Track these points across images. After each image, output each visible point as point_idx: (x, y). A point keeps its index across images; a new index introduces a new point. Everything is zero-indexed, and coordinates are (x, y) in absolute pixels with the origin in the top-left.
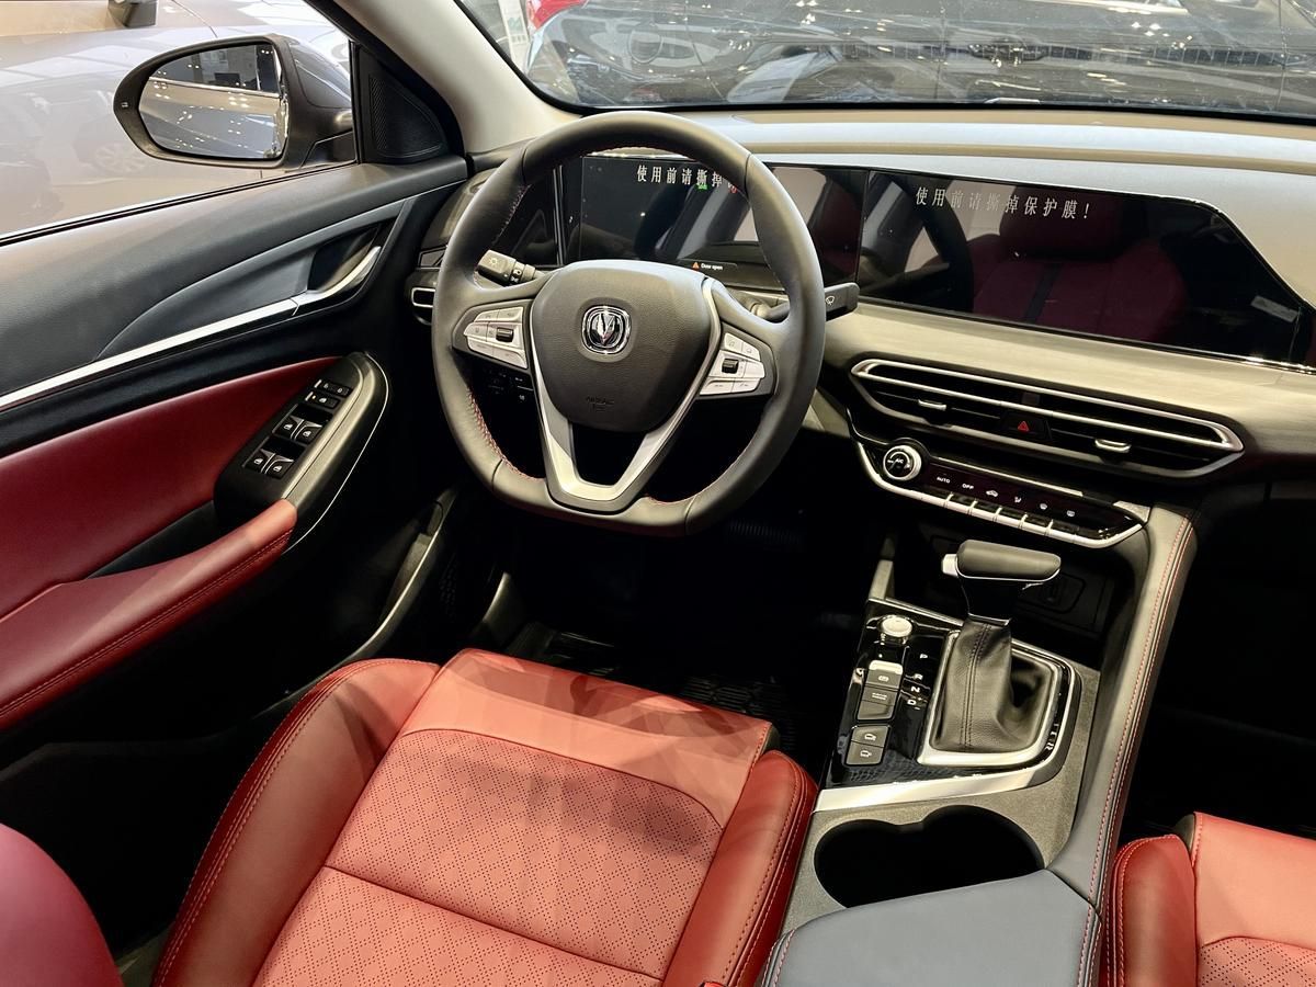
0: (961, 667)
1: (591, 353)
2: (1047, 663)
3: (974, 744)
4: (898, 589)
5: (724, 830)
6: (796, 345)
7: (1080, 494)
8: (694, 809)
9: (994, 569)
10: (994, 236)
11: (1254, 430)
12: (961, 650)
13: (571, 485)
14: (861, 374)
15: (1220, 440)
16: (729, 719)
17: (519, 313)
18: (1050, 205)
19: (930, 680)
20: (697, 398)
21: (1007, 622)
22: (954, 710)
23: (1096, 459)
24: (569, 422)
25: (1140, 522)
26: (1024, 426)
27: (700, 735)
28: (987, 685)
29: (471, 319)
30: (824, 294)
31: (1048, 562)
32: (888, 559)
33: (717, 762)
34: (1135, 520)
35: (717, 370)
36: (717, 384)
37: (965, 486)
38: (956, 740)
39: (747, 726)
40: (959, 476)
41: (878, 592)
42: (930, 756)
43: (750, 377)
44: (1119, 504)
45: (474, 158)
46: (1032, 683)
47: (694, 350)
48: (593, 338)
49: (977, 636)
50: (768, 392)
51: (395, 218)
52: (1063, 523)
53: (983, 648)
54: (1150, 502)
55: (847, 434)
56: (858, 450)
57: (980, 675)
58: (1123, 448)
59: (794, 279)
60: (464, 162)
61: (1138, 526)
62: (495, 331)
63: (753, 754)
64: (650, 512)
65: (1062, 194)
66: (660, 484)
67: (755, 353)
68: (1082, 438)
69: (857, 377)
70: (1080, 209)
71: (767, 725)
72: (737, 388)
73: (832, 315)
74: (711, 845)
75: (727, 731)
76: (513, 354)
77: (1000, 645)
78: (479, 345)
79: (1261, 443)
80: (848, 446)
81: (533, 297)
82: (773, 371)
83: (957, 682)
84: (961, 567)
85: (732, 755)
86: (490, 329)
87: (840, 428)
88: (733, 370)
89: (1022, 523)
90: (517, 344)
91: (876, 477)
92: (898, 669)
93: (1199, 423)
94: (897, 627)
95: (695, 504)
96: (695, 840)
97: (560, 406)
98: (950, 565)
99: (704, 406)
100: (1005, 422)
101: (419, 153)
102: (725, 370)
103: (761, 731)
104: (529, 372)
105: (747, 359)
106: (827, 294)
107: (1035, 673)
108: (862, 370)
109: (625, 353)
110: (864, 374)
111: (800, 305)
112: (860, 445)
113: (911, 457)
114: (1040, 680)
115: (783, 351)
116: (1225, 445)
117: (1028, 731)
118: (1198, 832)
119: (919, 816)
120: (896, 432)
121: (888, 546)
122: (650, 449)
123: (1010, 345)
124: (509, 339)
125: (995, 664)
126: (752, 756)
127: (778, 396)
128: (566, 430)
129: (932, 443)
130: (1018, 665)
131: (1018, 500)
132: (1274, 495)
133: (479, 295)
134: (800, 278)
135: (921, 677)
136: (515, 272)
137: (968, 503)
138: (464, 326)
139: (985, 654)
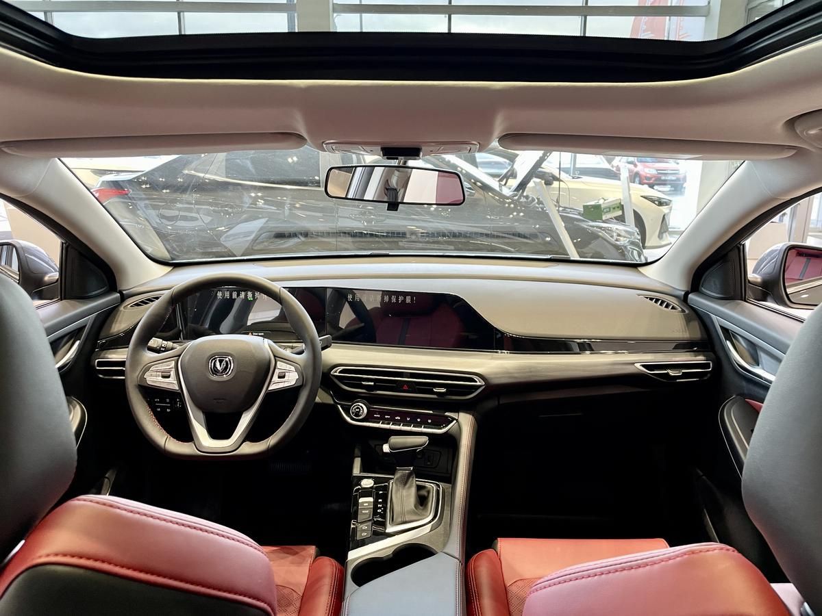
0: (397, 490)
1: (215, 378)
2: (431, 485)
3: (407, 520)
4: (364, 468)
5: (303, 597)
6: (311, 362)
7: (431, 412)
8: (286, 591)
9: (403, 446)
10: (378, 308)
11: (487, 376)
12: (396, 485)
13: (206, 442)
14: (335, 374)
15: (476, 382)
16: (295, 548)
17: (173, 364)
18: (401, 298)
19: (385, 502)
20: (268, 391)
21: (412, 468)
22: (397, 508)
23: (435, 396)
24: (203, 412)
25: (455, 419)
26: (405, 387)
27: (282, 558)
28: (408, 496)
29: (148, 369)
30: (318, 340)
31: (424, 440)
32: (359, 457)
33: (293, 568)
34: (453, 419)
35: (275, 378)
36: (276, 384)
37: (386, 417)
38: (399, 520)
39: (304, 549)
40: (383, 413)
41: (356, 471)
42: (390, 529)
43: (292, 379)
44: (446, 414)
45: (124, 292)
46: (426, 494)
47: (264, 370)
48: (215, 371)
49: (401, 477)
50: (301, 384)
51: (86, 326)
52: (427, 425)
53: (405, 481)
54: (457, 411)
55: (332, 402)
56: (338, 408)
57: (405, 492)
58: (443, 390)
59: (307, 336)
60: (119, 295)
61: (455, 421)
62: (160, 374)
63: (310, 560)
64: (249, 448)
65: (405, 294)
66: (253, 435)
67: (293, 368)
68: (428, 388)
69: (334, 375)
70: (412, 300)
71: (314, 547)
72: (286, 385)
73: (323, 349)
74: (298, 605)
75: (295, 553)
76: (171, 384)
77: (411, 479)
78: (153, 382)
79: (489, 381)
80: (333, 408)
81: (179, 356)
82: (301, 375)
83: (396, 497)
84: (391, 448)
85: (300, 564)
86: (158, 373)
87: (329, 400)
88: (284, 377)
89: (411, 429)
90: (173, 379)
91: (348, 419)
92: (371, 499)
93: (468, 377)
94: (367, 483)
95: (272, 440)
96: (289, 604)
97: (199, 405)
98: (386, 448)
99: (271, 395)
100: (398, 386)
101: (94, 293)
102: (279, 377)
103: (312, 550)
104: (179, 391)
105: (290, 371)
106: (320, 340)
107: (426, 490)
108: (336, 372)
109: (232, 376)
110: (337, 374)
111: (310, 346)
112: (339, 406)
113: (362, 408)
114: (429, 492)
115: (305, 367)
116: (478, 383)
117: (427, 512)
118: (499, 544)
119: (390, 552)
120: (353, 397)
121: (357, 451)
122: (246, 420)
123: (395, 354)
124: (169, 377)
125: (410, 487)
126: (309, 562)
127: (305, 386)
128: (201, 416)
129: (370, 400)
130: (419, 488)
131: (408, 419)
132: (501, 402)
133: (151, 358)
134: (309, 336)
135: (381, 500)
136: (163, 345)
137: (389, 424)
138: (144, 373)
139: (405, 484)
